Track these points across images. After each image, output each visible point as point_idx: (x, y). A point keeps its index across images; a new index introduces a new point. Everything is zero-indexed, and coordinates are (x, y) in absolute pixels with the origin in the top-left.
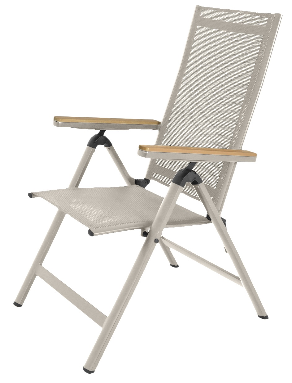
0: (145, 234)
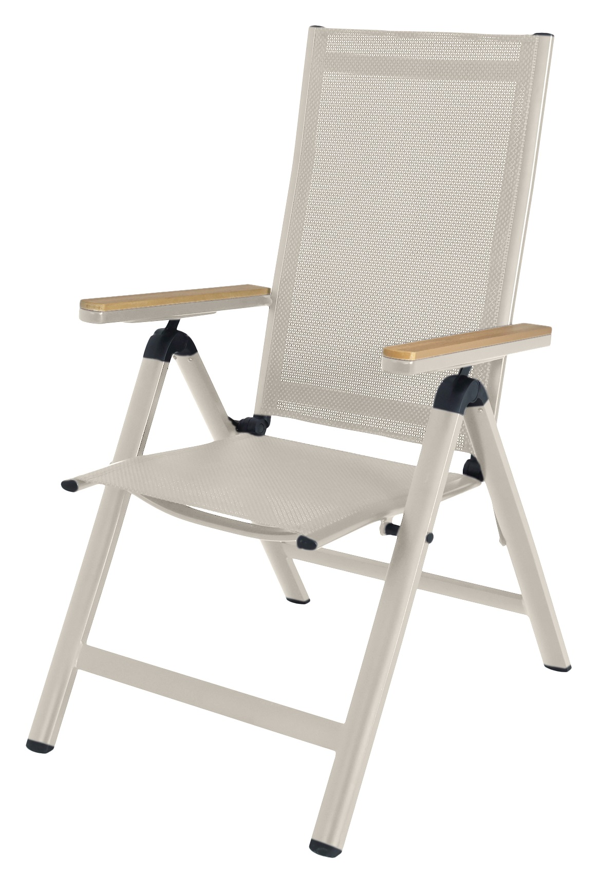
0: (391, 529)
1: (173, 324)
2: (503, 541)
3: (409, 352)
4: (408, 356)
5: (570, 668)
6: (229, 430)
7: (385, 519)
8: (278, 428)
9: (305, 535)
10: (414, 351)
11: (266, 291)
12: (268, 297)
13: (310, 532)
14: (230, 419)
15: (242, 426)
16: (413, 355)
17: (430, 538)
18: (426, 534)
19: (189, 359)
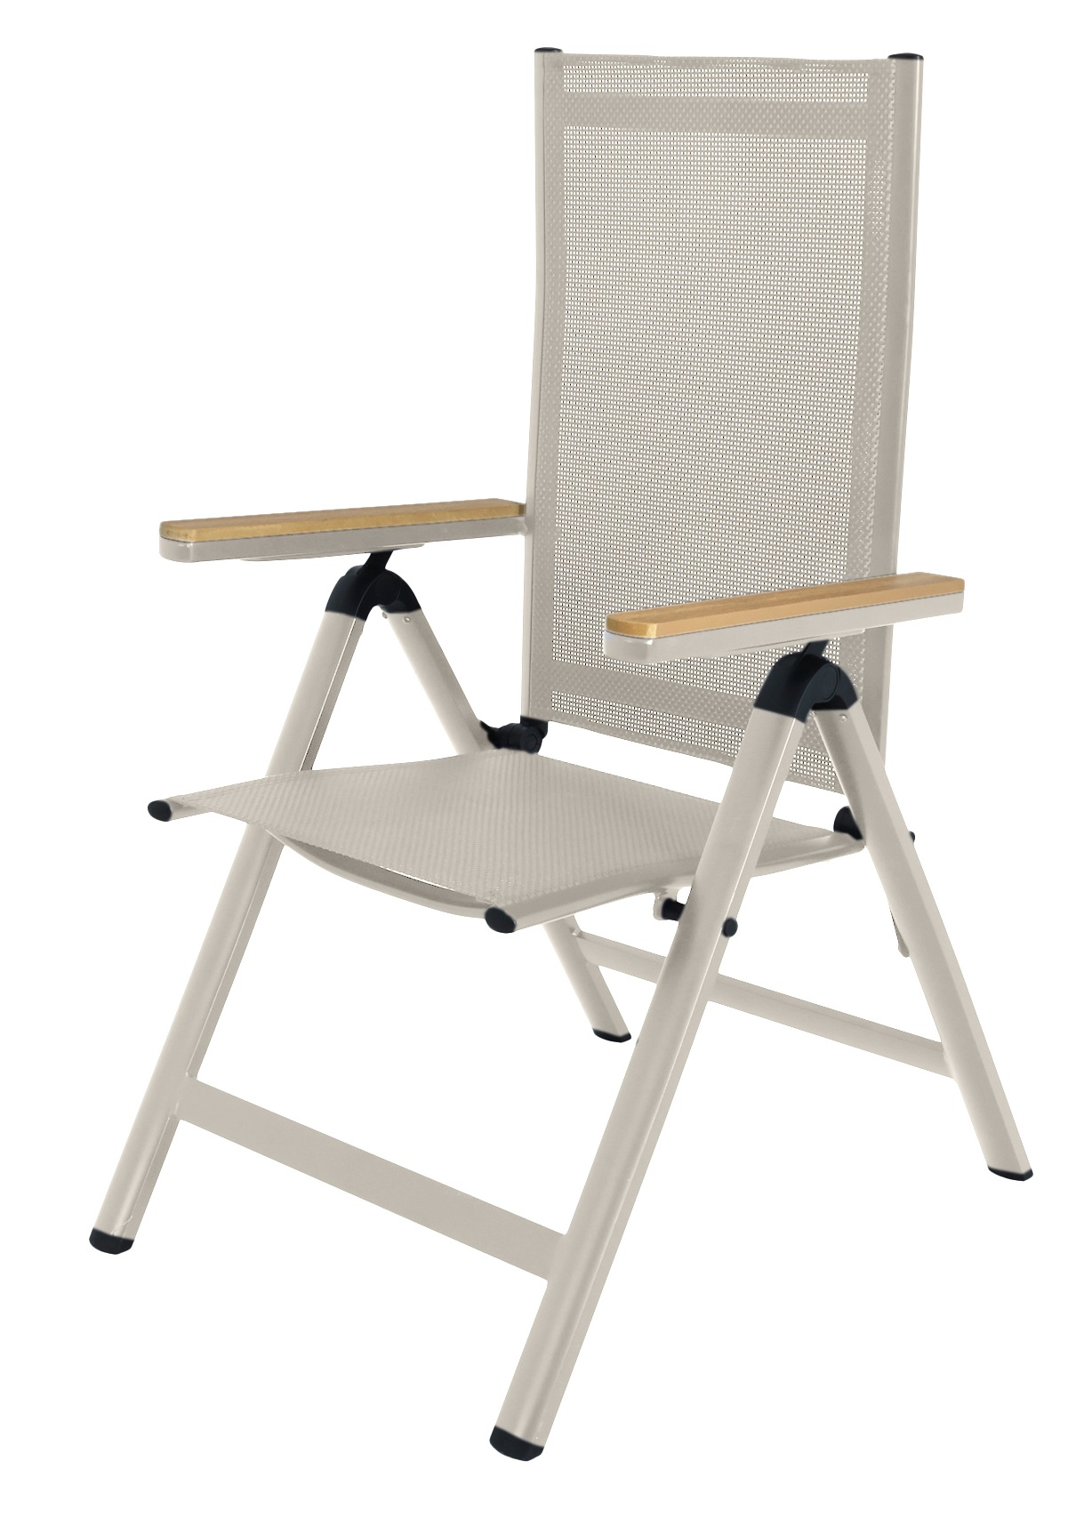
1: (380, 558)
2: (904, 950)
3: (645, 624)
4: (644, 631)
5: (1029, 1174)
6: (480, 743)
7: (664, 891)
8: (561, 743)
9: (500, 906)
10: (656, 622)
11: (517, 510)
12: (521, 519)
13: (510, 903)
14: (483, 725)
15: (500, 738)
16: (653, 629)
17: (730, 928)
18: (724, 920)
19: (405, 618)
